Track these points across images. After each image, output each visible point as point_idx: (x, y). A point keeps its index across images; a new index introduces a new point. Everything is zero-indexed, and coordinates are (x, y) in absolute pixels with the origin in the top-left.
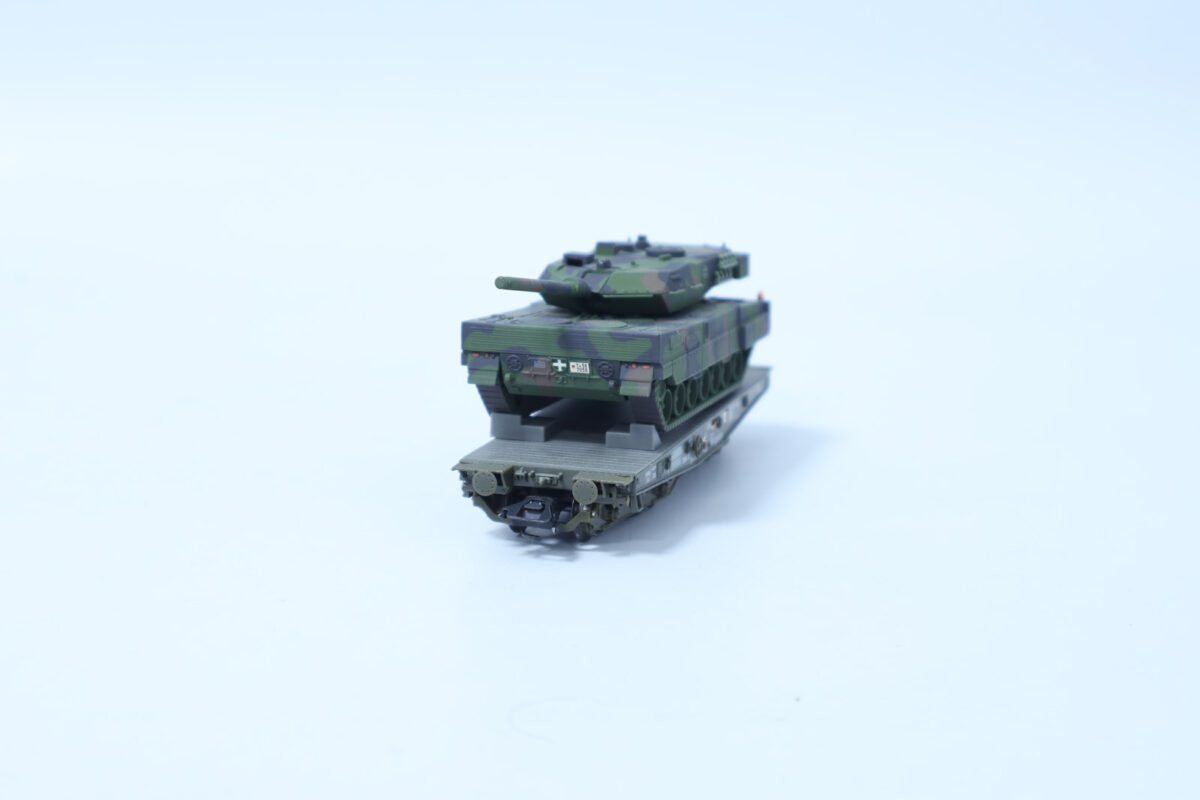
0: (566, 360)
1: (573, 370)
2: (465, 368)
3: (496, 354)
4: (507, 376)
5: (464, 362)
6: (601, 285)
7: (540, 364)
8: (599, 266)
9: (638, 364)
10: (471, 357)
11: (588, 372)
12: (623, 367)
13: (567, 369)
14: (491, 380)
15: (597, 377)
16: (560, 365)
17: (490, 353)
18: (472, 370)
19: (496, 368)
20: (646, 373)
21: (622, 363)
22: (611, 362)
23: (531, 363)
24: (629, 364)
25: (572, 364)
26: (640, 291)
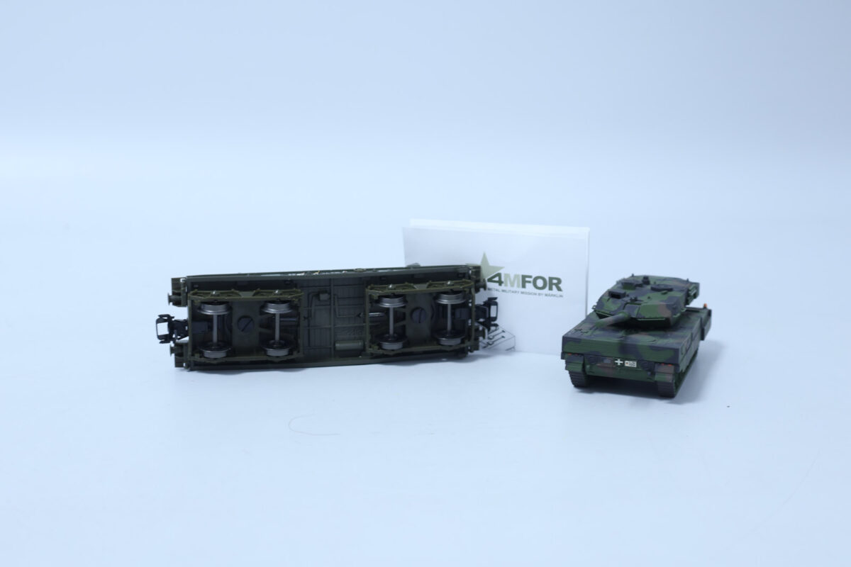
0: (623, 360)
1: (626, 365)
2: (564, 361)
3: (582, 355)
4: (588, 367)
5: (562, 358)
6: (636, 312)
7: (607, 361)
8: (631, 300)
9: (666, 364)
10: (567, 356)
11: (635, 366)
12: (656, 365)
13: (623, 365)
14: (579, 369)
15: (640, 369)
16: (619, 362)
17: (578, 354)
18: (567, 363)
19: (582, 362)
20: (670, 369)
21: (656, 363)
22: (649, 362)
23: (602, 360)
24: (660, 363)
25: (626, 362)
26: (658, 316)
